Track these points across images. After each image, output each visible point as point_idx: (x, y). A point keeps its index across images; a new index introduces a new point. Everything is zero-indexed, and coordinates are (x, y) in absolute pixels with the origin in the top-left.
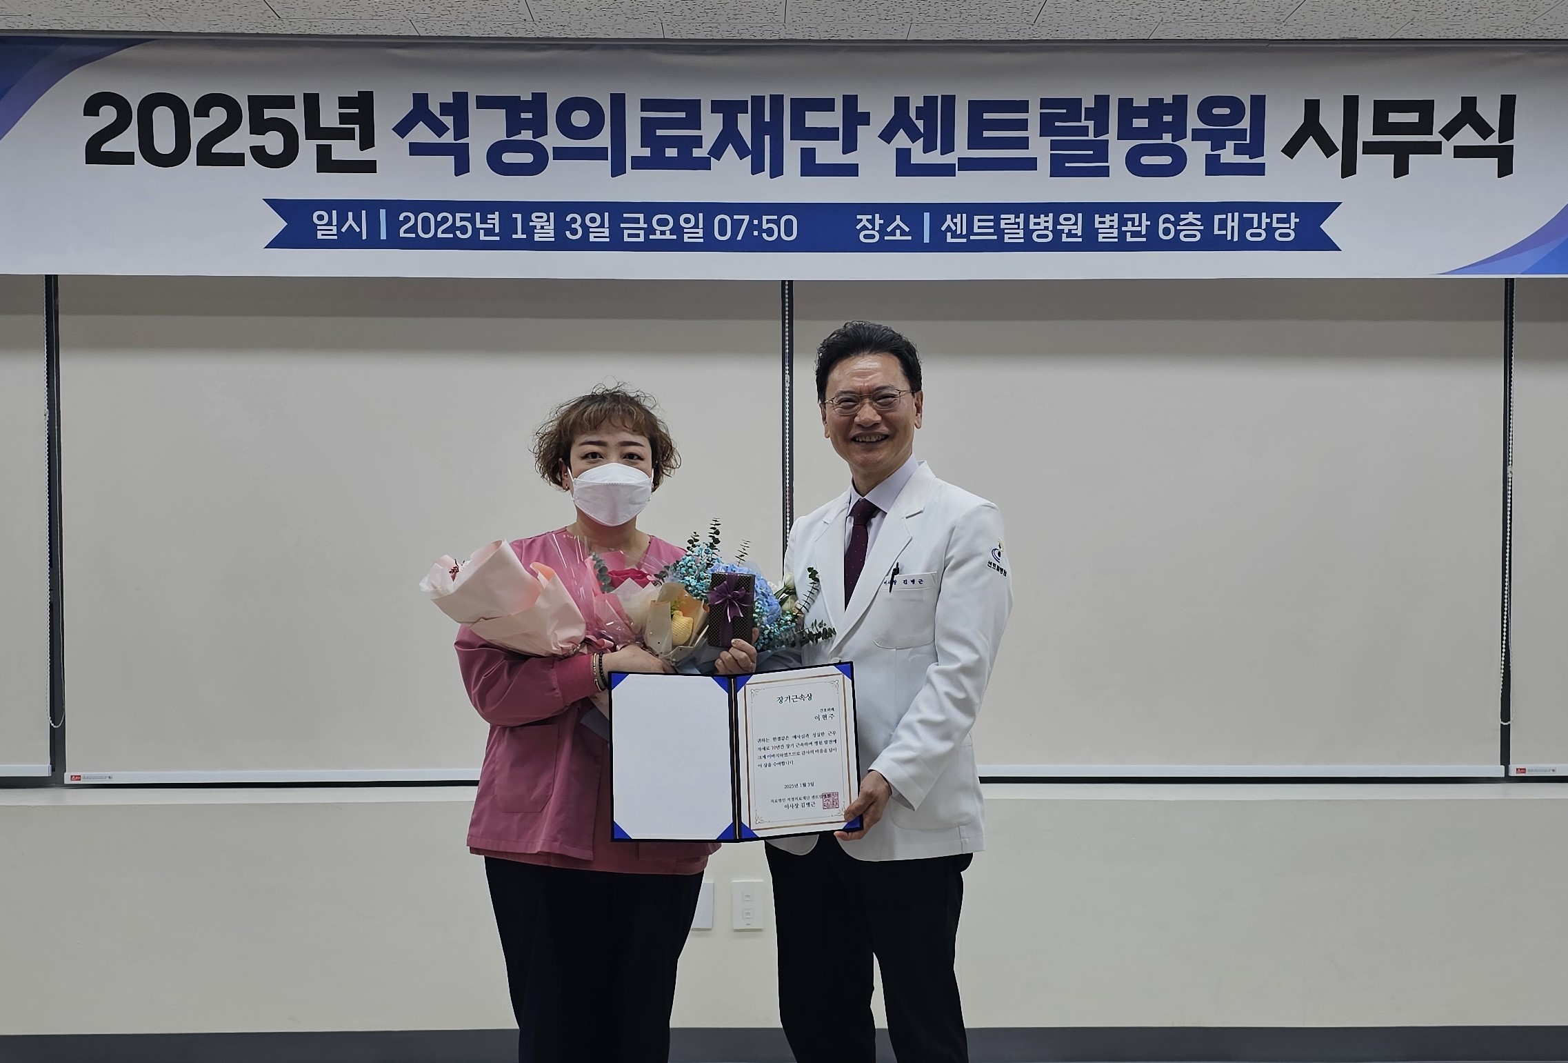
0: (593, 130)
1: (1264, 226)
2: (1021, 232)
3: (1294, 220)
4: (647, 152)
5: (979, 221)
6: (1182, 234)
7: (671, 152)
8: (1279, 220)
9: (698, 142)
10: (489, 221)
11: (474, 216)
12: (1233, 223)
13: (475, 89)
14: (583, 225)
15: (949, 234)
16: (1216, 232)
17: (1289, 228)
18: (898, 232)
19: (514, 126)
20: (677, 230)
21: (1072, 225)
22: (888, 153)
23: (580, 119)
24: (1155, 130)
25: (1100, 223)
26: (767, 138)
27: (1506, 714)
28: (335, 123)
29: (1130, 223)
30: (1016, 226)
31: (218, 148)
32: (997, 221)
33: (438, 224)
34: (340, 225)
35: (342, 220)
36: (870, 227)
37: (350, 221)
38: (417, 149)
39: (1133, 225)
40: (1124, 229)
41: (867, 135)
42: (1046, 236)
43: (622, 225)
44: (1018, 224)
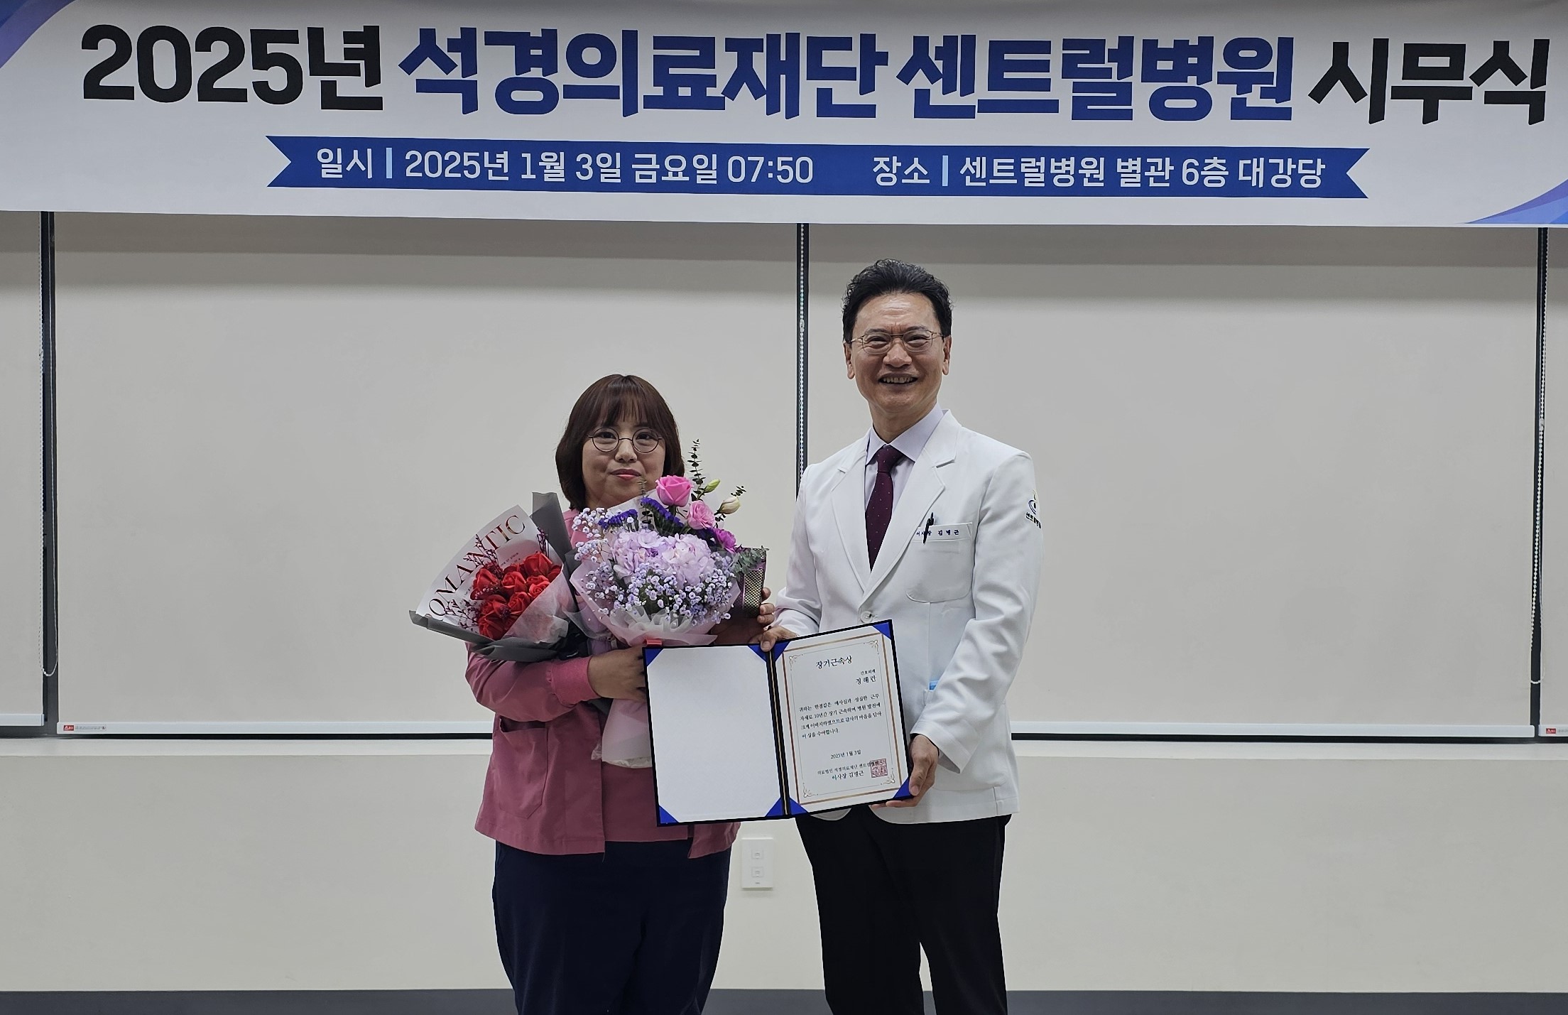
0: (604, 68)
1: (1289, 173)
2: (1042, 176)
3: (1320, 166)
4: (659, 91)
5: (999, 164)
6: (1206, 180)
7: (685, 92)
8: (1305, 167)
9: (712, 81)
10: (498, 161)
11: (482, 156)
12: (1258, 169)
13: (483, 26)
14: (594, 165)
15: (968, 178)
16: (1241, 178)
17: (1315, 174)
18: (916, 175)
19: (523, 63)
20: (690, 171)
21: (1093, 170)
22: (906, 95)
23: (591, 56)
24: (1180, 72)
25: (1123, 167)
26: (783, 77)
27: (1536, 674)
28: (341, 60)
29: (1153, 168)
30: (1037, 170)
31: (219, 84)
32: (1017, 165)
33: (445, 164)
34: (345, 164)
35: (347, 158)
36: (888, 170)
37: (356, 160)
38: (424, 86)
39: (1156, 170)
40: (1147, 174)
41: (885, 75)
42: (1068, 181)
43: (634, 166)
44: (1039, 167)
